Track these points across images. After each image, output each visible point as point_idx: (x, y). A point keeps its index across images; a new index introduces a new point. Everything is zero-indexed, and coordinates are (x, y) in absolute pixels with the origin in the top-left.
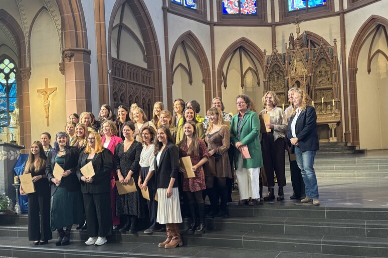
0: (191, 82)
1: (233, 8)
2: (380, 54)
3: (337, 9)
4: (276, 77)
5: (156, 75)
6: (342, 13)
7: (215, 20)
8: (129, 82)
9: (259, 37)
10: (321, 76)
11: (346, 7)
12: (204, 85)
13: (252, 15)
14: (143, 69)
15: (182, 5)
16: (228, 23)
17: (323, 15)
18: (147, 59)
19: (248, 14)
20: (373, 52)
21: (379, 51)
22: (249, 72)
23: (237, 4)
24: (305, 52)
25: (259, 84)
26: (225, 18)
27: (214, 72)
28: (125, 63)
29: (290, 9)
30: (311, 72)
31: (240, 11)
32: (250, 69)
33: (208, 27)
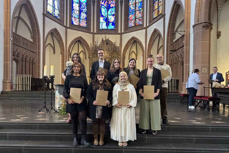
0: (54, 53)
1: (76, 22)
2: (133, 53)
3: (119, 32)
4: (95, 56)
5: (37, 47)
6: (121, 34)
7: (68, 26)
8: (22, 47)
9: (87, 38)
10: (114, 58)
11: (123, 31)
12: (61, 55)
13: (85, 27)
14: (30, 42)
15: (53, 15)
16: (74, 29)
17: (114, 33)
18: (33, 37)
19: (83, 27)
20: (131, 51)
21: (133, 51)
22: (82, 52)
23: (78, 21)
24: (108, 47)
25: (86, 58)
26: (72, 26)
27: (66, 50)
28: (20, 36)
29: (101, 28)
30: (110, 56)
31: (79, 24)
32: (82, 51)
33: (64, 28)
